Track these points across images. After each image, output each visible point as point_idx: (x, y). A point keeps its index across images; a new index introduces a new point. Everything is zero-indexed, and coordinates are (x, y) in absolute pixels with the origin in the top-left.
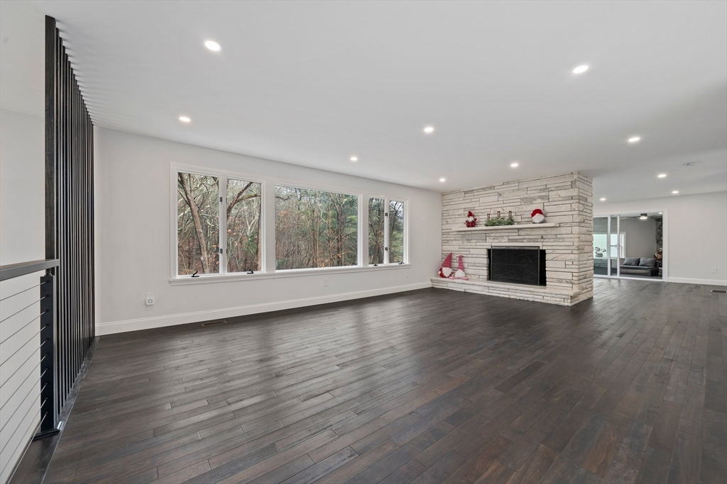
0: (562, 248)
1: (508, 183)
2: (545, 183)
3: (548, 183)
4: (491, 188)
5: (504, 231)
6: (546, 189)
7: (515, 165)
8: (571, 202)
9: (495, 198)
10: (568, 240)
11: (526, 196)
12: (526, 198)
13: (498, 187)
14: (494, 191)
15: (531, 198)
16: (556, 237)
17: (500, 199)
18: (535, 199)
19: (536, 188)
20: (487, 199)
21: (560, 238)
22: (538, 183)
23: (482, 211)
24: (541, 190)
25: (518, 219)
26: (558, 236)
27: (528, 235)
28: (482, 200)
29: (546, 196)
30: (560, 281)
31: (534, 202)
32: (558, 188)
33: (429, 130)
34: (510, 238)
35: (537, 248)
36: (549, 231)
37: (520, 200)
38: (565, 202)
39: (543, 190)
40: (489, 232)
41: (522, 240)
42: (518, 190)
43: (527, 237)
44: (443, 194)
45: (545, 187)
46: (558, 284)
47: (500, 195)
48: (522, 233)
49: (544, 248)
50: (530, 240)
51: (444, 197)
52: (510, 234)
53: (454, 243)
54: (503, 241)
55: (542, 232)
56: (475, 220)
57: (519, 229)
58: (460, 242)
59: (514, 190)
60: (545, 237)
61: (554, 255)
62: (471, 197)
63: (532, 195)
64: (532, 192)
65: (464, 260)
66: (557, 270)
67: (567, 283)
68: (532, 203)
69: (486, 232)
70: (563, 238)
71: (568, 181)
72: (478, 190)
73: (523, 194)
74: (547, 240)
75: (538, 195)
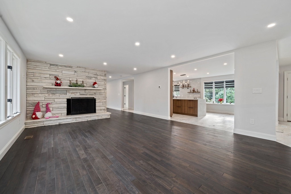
0: (102, 98)
1: (80, 67)
2: (96, 72)
3: (97, 72)
4: (70, 67)
5: (78, 90)
6: (96, 74)
7: (105, 64)
8: (104, 81)
9: (73, 73)
10: (104, 95)
11: (88, 75)
12: (88, 76)
13: (75, 68)
14: (72, 69)
15: (91, 77)
16: (100, 94)
17: (75, 74)
18: (92, 78)
19: (93, 73)
20: (67, 72)
21: (101, 94)
22: (93, 71)
23: (64, 78)
24: (94, 74)
25: (85, 85)
26: (101, 93)
27: (89, 92)
28: (64, 72)
29: (96, 77)
30: (101, 110)
31: (92, 79)
32: (101, 75)
33: (137, 44)
34: (81, 93)
35: (93, 98)
36: (98, 91)
37: (86, 77)
38: (103, 81)
39: (96, 75)
40: (69, 90)
41: (86, 95)
42: (85, 72)
43: (89, 93)
44: (27, 61)
45: (96, 73)
46: (100, 111)
47: (76, 72)
48: (86, 91)
49: (95, 98)
50: (90, 95)
51: (29, 62)
52: (81, 92)
53: (40, 95)
54: (77, 94)
55: (95, 91)
56: (61, 82)
57: (85, 90)
58: (47, 95)
59: (83, 72)
60: (96, 93)
61: (99, 101)
62: (56, 69)
63: (91, 76)
64: (91, 74)
65: (49, 106)
66: (100, 106)
67: (103, 110)
68: (91, 79)
69: (67, 90)
70: (102, 94)
71: (104, 73)
72: (61, 66)
73: (87, 74)
74: (97, 95)
75: (93, 76)
